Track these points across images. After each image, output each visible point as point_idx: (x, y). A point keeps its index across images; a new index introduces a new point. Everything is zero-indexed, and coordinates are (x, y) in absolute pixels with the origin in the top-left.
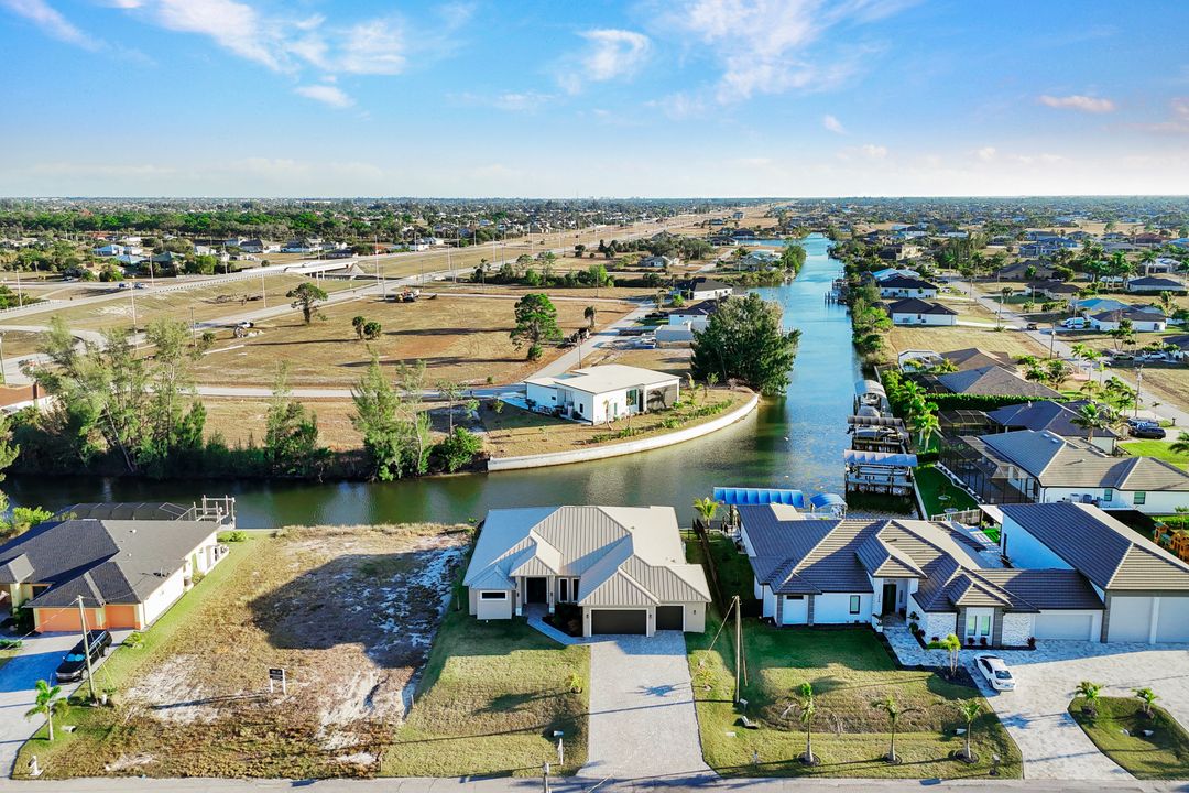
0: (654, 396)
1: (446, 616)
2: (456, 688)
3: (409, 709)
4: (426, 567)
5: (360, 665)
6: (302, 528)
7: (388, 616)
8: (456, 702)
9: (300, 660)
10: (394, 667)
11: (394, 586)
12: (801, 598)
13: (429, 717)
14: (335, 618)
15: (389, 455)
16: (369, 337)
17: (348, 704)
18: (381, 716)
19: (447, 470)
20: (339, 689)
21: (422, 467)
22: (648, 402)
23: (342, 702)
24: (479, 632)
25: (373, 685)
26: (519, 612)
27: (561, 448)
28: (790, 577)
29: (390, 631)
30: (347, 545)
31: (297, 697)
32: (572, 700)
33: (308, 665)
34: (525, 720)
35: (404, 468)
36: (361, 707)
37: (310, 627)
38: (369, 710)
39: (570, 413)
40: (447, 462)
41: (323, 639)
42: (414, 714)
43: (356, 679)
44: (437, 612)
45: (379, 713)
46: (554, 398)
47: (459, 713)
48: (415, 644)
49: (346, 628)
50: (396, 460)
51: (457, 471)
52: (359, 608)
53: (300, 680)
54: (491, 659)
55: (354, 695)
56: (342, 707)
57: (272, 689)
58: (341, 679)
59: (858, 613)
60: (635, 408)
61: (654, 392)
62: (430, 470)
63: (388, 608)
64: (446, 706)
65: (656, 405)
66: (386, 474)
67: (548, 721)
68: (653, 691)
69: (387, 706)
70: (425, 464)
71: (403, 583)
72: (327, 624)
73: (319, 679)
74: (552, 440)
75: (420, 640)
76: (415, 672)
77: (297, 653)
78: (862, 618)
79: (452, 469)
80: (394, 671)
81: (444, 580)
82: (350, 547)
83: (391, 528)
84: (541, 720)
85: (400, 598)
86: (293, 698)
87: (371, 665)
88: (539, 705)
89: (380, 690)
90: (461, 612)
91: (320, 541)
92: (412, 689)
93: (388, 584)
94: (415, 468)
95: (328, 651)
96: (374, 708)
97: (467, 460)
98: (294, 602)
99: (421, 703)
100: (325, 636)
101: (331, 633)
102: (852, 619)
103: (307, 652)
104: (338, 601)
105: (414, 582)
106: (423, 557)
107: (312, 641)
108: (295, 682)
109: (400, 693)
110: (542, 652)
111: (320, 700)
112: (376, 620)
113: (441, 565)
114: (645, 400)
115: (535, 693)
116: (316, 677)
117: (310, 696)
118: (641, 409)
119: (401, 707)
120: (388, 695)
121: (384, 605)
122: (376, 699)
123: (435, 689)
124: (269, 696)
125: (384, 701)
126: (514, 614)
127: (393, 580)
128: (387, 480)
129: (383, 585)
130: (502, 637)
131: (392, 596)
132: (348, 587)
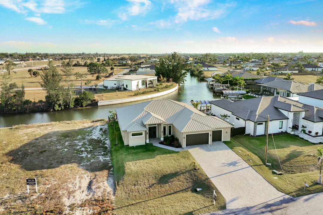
0: (150, 82)
1: (112, 148)
2: (136, 175)
3: (115, 189)
4: (91, 132)
5: (77, 173)
6: (24, 125)
7: (82, 151)
8: (139, 182)
9: (41, 175)
10: (96, 171)
11: (80, 140)
12: (262, 124)
13: (127, 192)
14: (55, 155)
15: (58, 100)
16: (35, 76)
17: (78, 192)
18: (100, 195)
19: (82, 106)
20: (70, 186)
21: (72, 106)
22: (149, 84)
23: (74, 192)
24: (133, 151)
25: (88, 181)
26: (148, 141)
27: (124, 97)
28: (257, 116)
29: (87, 156)
30: (50, 128)
31: (46, 193)
32: (197, 173)
33: (47, 176)
34: (179, 185)
35: (64, 106)
36: (86, 192)
37: (42, 160)
38: (92, 194)
39: (122, 88)
40: (82, 103)
41: (52, 164)
42: (119, 192)
43: (77, 180)
44: (106, 147)
45: (99, 194)
46: (115, 84)
47: (143, 187)
48: (102, 160)
49: (63, 158)
50: (61, 102)
51: (86, 106)
52: (66, 150)
53: (45, 184)
54: (146, 161)
55: (80, 187)
56: (74, 194)
57: (28, 191)
58: (69, 181)
59: (282, 128)
60: (144, 86)
61: (151, 81)
62: (75, 106)
63: (81, 148)
64: (135, 185)
65: (151, 85)
66: (57, 108)
67: (190, 185)
68: (230, 164)
69: (102, 190)
70: (73, 104)
71: (84, 139)
72: (51, 158)
73: (56, 183)
74: (119, 96)
75: (104, 158)
76: (109, 172)
77: (38, 172)
78: (284, 130)
79: (84, 106)
80: (97, 173)
81: (102, 136)
82: (52, 129)
83: (68, 122)
84: (186, 185)
85: (84, 144)
86: (43, 194)
87: (83, 172)
88: (182, 177)
89: (94, 183)
90: (119, 145)
91: (35, 128)
92: (111, 180)
93: (77, 140)
94: (69, 105)
95: (57, 169)
96: (95, 192)
97: (89, 102)
98: (29, 151)
99: (121, 186)
100: (52, 162)
101: (55, 161)
102: (280, 131)
103: (44, 171)
104: (54, 148)
105: (89, 138)
106: (88, 129)
107: (46, 166)
108: (42, 186)
109: (106, 182)
110: (168, 155)
111: (60, 192)
112: (77, 153)
113: (98, 131)
114: (148, 84)
115: (177, 173)
116: (54, 182)
117: (53, 191)
118: (146, 86)
119: (109, 189)
120: (100, 184)
121: (78, 147)
122: (93, 187)
123: (125, 178)
124: (27, 195)
125: (99, 188)
126: (146, 143)
127: (78, 138)
128: (58, 110)
129: (74, 140)
130: (146, 151)
131: (81, 144)
132: (57, 142)
